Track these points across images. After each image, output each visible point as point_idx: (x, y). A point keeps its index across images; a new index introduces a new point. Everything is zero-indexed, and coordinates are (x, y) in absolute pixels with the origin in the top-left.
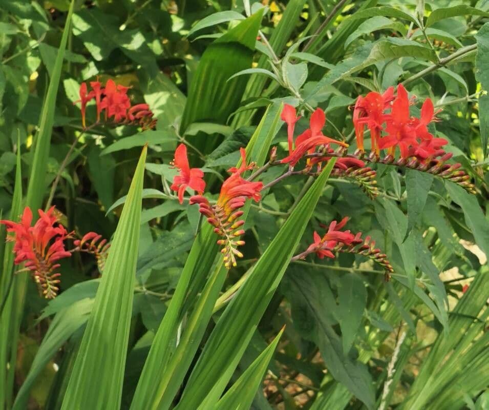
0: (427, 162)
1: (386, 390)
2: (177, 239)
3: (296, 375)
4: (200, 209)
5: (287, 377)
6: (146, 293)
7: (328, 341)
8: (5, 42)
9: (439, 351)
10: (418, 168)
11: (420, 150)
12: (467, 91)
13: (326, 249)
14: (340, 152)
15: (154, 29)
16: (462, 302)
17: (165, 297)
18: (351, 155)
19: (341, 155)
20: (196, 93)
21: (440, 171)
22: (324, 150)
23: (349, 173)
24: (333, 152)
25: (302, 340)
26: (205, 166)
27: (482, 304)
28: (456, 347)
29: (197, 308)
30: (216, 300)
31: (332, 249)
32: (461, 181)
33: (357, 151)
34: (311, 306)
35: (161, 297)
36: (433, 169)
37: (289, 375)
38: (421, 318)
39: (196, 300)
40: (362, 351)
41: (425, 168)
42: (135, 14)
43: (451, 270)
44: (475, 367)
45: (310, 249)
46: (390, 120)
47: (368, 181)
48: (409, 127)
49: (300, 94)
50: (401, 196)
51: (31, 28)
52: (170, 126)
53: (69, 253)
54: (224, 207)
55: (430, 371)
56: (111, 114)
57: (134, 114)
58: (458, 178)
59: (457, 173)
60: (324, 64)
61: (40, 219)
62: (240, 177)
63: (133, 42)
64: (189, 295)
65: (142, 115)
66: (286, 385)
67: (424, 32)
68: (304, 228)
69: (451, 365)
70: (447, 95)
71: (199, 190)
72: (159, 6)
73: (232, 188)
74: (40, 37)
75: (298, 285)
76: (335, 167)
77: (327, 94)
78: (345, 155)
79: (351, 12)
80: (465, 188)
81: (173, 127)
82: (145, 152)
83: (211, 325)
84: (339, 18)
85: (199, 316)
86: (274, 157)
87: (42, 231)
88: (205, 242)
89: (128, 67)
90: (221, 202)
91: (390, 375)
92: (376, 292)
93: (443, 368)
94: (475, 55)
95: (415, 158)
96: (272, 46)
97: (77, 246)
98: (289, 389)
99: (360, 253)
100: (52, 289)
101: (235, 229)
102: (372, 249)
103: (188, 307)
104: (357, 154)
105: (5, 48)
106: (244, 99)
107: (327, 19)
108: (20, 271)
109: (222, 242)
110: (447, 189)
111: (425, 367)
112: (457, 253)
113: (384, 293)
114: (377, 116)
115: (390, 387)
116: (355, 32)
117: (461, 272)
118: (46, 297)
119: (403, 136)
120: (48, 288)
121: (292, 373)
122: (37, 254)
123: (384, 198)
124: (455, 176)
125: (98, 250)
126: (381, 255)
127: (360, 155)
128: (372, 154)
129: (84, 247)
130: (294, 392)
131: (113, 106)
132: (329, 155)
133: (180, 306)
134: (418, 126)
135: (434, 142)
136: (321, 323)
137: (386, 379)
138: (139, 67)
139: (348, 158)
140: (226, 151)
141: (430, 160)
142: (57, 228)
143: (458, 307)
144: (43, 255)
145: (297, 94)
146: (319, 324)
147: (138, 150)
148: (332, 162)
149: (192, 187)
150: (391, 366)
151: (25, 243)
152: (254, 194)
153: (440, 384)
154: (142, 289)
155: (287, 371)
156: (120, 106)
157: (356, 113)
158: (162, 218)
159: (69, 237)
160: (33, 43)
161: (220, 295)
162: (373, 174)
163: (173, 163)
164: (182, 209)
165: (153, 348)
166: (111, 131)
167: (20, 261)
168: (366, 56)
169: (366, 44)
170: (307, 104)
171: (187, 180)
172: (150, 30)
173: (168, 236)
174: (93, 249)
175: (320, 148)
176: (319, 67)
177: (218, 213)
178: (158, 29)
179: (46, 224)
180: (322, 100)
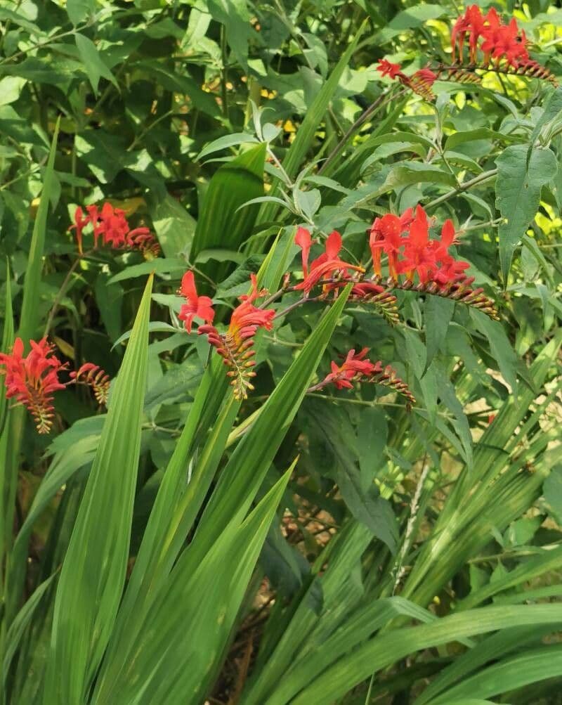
0: (448, 287)
1: (410, 528)
2: (188, 373)
3: (318, 512)
4: (209, 339)
5: (308, 515)
6: (156, 430)
7: (348, 477)
8: (5, 165)
9: (464, 484)
10: (438, 294)
11: (440, 274)
12: (492, 216)
13: (344, 379)
14: (357, 278)
15: (163, 150)
16: (489, 433)
17: (176, 433)
18: (368, 280)
19: (357, 281)
20: (206, 218)
21: (462, 296)
22: (340, 276)
23: (367, 299)
24: (349, 277)
25: (322, 478)
26: (215, 297)
27: (509, 434)
28: (484, 478)
29: (209, 443)
30: (228, 435)
31: (351, 379)
32: (484, 306)
33: (374, 276)
34: (330, 441)
35: (172, 433)
36: (455, 295)
37: (310, 512)
38: (446, 449)
39: (207, 436)
40: (383, 487)
41: (446, 293)
42: (142, 135)
43: (478, 401)
44: (501, 500)
45: (328, 379)
46: (408, 244)
47: (387, 307)
48: (427, 250)
49: (313, 220)
50: (422, 328)
51: (32, 152)
52: (179, 254)
53: (63, 386)
54: (234, 336)
55: (455, 505)
56: (108, 239)
57: (133, 238)
58: (481, 304)
59: (478, 299)
60: (340, 189)
61: (33, 351)
62: (251, 305)
63: (139, 163)
64: (201, 429)
65: (142, 239)
66: (307, 523)
67: (442, 156)
68: (320, 357)
69: (477, 498)
70: (472, 219)
71: (208, 319)
72: (169, 127)
73: (242, 316)
74: (41, 160)
75: (316, 419)
76: (353, 293)
77: (343, 219)
78: (361, 281)
79: (369, 131)
80: (488, 313)
81: (182, 254)
82: (151, 280)
83: (224, 461)
84: (357, 137)
85: (211, 452)
86: (287, 284)
87: (35, 364)
88: (216, 374)
89: (137, 191)
90: (232, 331)
91: (413, 511)
92: (397, 427)
93: (469, 502)
94: (495, 181)
95: (435, 284)
96: (284, 169)
97: (73, 378)
98: (310, 527)
99: (381, 383)
100: (47, 424)
101: (246, 359)
102: (393, 379)
103: (199, 441)
104: (375, 280)
105: (4, 172)
106: (257, 224)
107: (344, 139)
108: (14, 405)
109: (232, 373)
110: (472, 317)
111: (450, 502)
112: (484, 383)
113: (406, 425)
114: (395, 240)
115: (415, 524)
116: (371, 156)
117: (489, 403)
118: (40, 432)
119: (422, 260)
120: (42, 423)
121: (313, 511)
122: (31, 387)
123: (404, 329)
124: (478, 302)
125: (95, 382)
126: (402, 385)
127: (377, 280)
128: (389, 280)
129: (81, 378)
130: (315, 531)
131: (110, 231)
132: (344, 281)
133: (190, 441)
134: (438, 250)
135: (455, 266)
136: (341, 459)
137: (409, 516)
138: (147, 190)
139: (366, 284)
140: (237, 281)
141: (451, 285)
142: (50, 360)
143: (484, 437)
144: (36, 388)
145: (311, 221)
146: (339, 462)
147: (145, 278)
148: (348, 288)
149: (202, 316)
150: (414, 502)
151: (17, 375)
152: (266, 323)
153: (467, 518)
154: (151, 425)
155: (308, 509)
156: (118, 230)
157: (373, 236)
158: (174, 351)
159: (63, 368)
160: (35, 167)
161: (232, 430)
162: (394, 300)
163: (180, 292)
164: (191, 342)
165: (163, 486)
166: (116, 259)
167: (11, 395)
168: (382, 181)
169: (384, 168)
170: (322, 232)
171: (195, 309)
172: (159, 152)
173: (177, 369)
174: (90, 381)
175: (335, 274)
176: (334, 191)
177: (229, 342)
178: (168, 151)
179: (39, 356)
180: (339, 226)
